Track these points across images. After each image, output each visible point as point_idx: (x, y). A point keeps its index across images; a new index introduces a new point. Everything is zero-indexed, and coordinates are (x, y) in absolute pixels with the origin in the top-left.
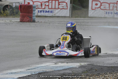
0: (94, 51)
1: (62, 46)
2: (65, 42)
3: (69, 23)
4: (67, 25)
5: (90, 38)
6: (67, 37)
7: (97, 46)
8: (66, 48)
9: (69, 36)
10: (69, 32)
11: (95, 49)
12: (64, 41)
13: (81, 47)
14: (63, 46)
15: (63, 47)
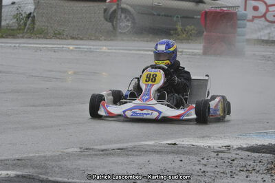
0: (218, 110)
1: (144, 95)
2: (152, 85)
3: (162, 44)
4: (156, 48)
5: (207, 78)
6: (156, 75)
7: (224, 98)
8: (154, 101)
9: (162, 72)
10: (162, 64)
11: (220, 106)
12: (150, 83)
13: (186, 99)
14: (149, 94)
15: (147, 97)
